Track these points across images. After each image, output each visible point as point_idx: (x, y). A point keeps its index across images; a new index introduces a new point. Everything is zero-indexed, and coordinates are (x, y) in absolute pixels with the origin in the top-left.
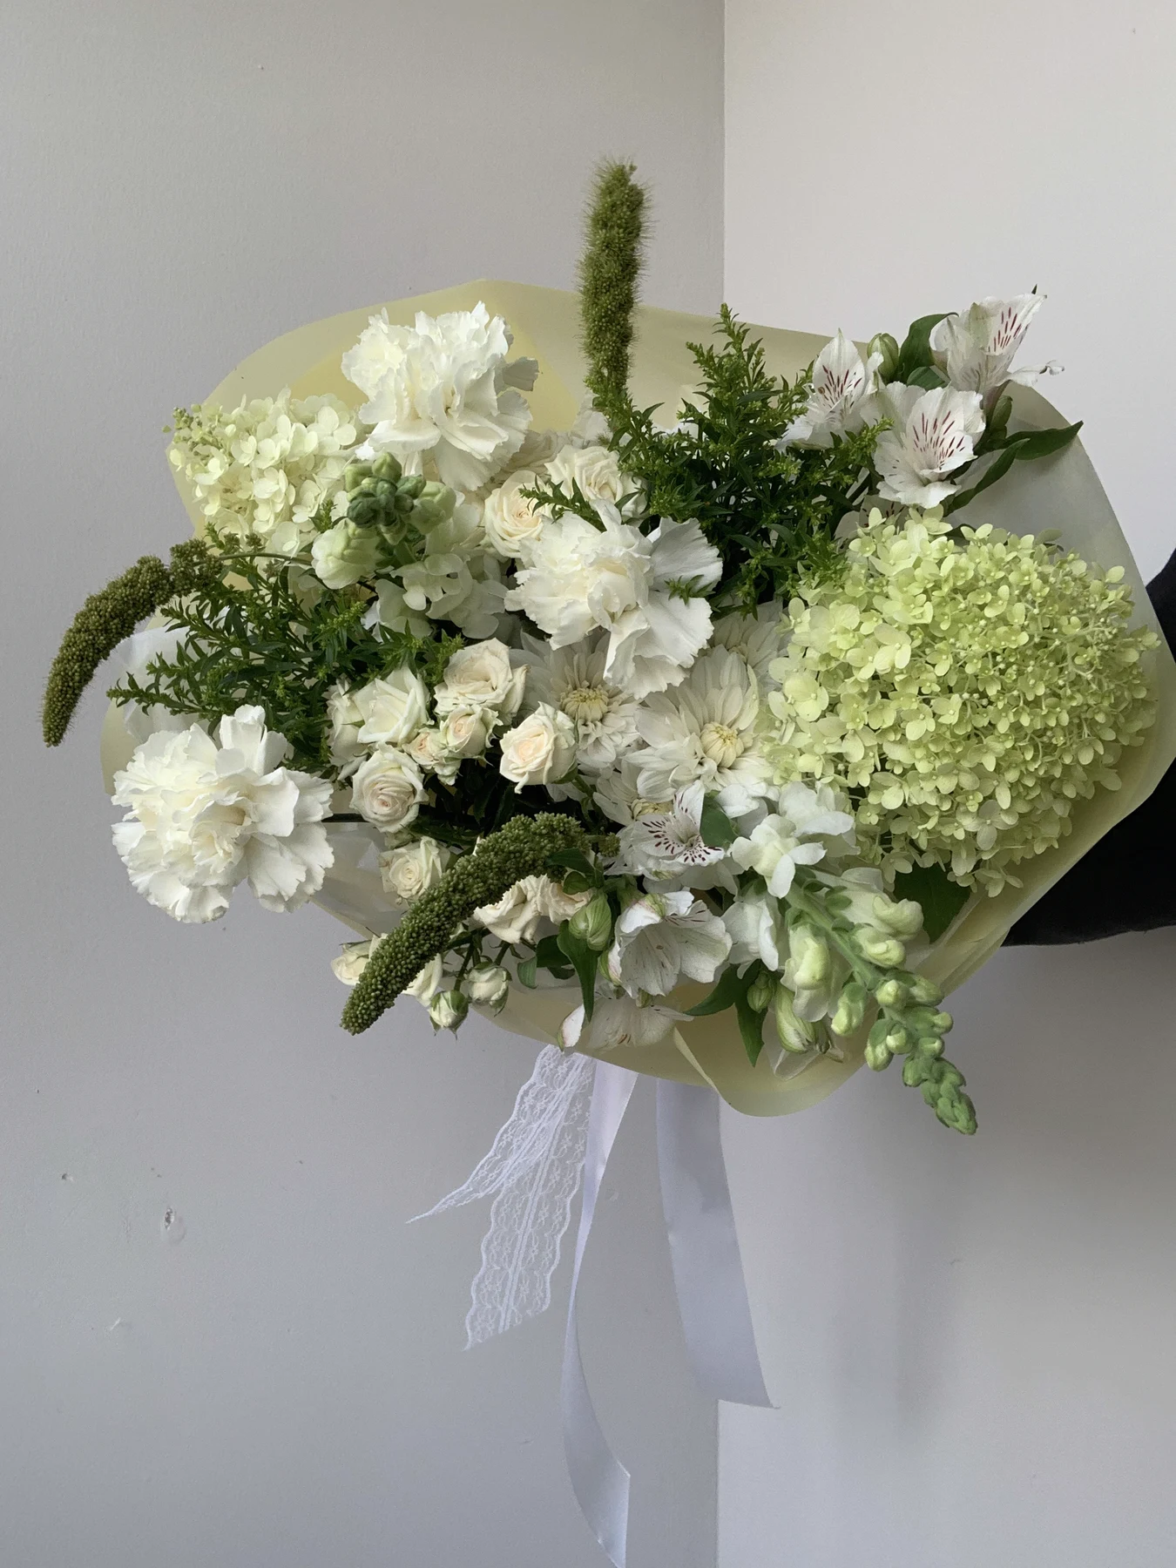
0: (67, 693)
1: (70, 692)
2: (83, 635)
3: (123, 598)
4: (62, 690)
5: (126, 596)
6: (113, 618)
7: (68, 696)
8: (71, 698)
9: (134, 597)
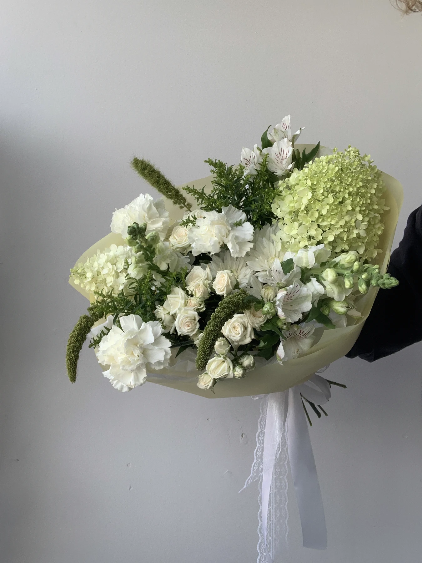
0: (72, 364)
1: (73, 364)
2: (71, 345)
3: (79, 329)
4: (71, 364)
5: (80, 328)
6: (78, 336)
7: (73, 365)
8: (74, 365)
9: (82, 327)
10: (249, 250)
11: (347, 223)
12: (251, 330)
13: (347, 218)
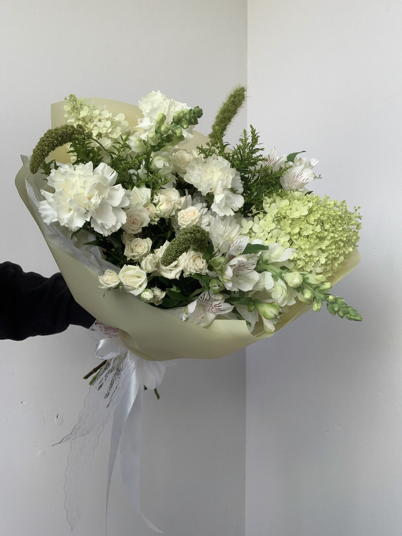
10: (228, 215)
11: (311, 256)
12: (181, 271)
13: (314, 253)
